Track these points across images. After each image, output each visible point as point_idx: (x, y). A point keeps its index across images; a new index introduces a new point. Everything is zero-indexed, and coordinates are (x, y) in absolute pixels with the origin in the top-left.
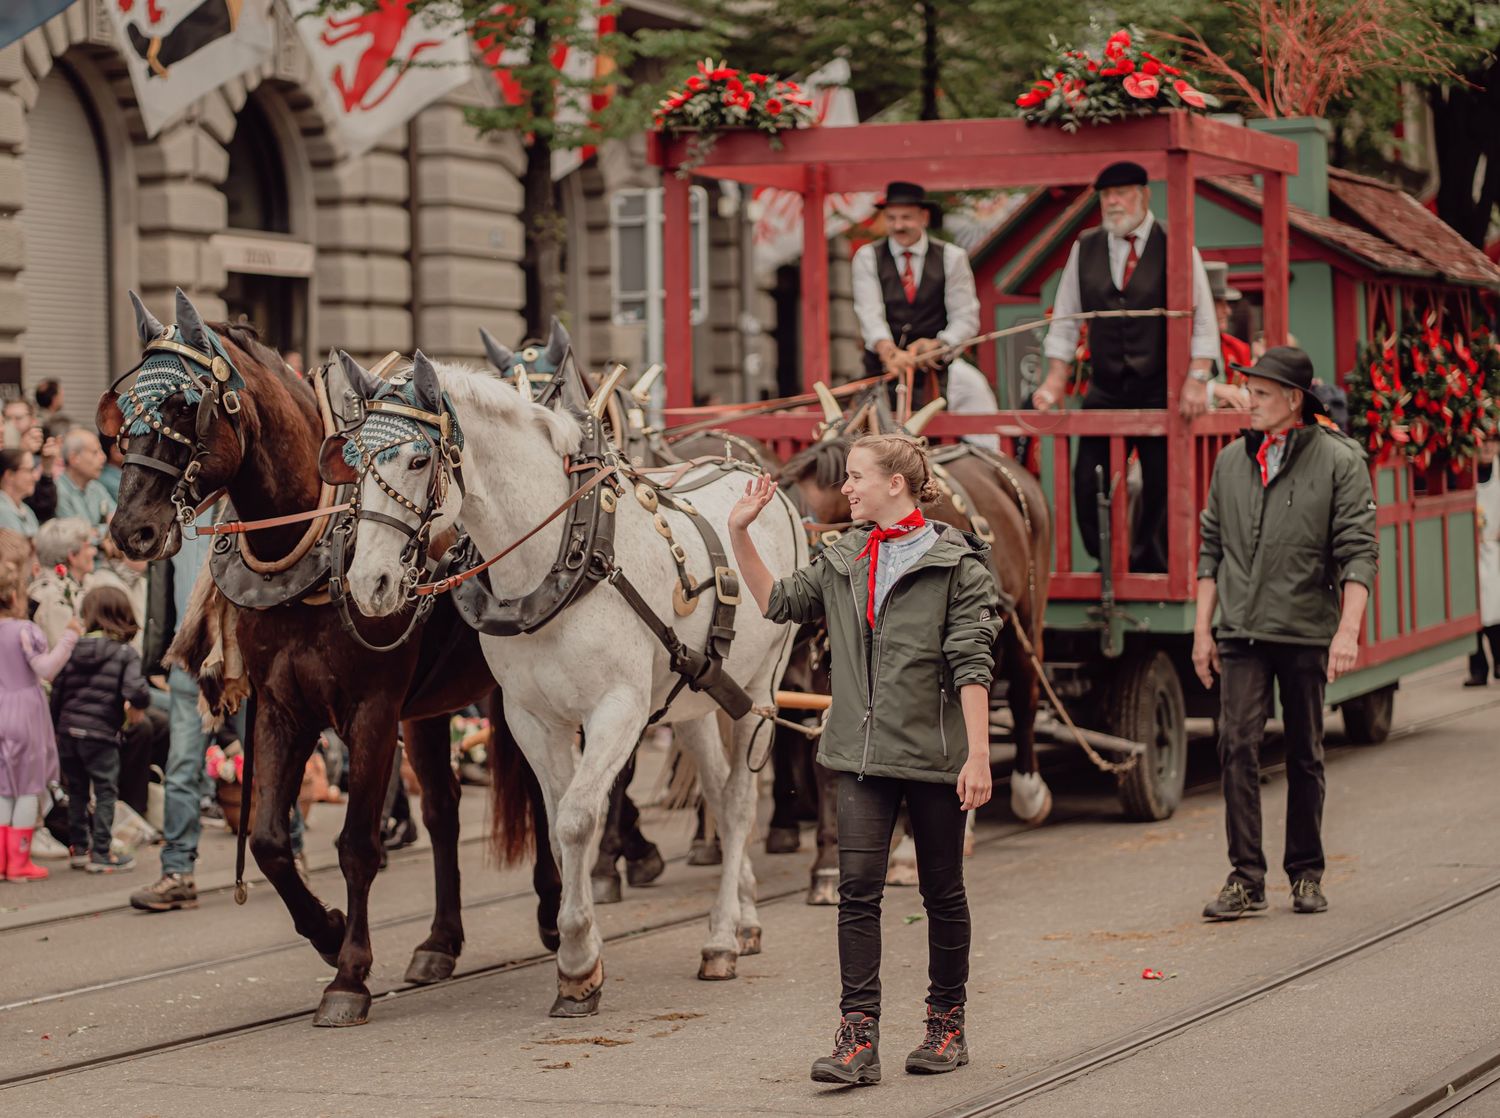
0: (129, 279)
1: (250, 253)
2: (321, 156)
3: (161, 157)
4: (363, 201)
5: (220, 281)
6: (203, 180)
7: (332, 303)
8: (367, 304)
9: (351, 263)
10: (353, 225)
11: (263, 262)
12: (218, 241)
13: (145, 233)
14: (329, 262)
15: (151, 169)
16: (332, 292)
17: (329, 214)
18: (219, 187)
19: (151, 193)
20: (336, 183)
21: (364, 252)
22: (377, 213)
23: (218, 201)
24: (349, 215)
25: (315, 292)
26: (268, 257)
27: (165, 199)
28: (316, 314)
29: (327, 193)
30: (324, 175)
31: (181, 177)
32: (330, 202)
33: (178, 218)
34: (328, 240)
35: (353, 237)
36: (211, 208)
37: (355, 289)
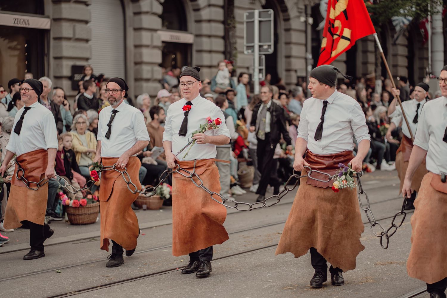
0: (130, 43)
1: (172, 36)
2: (196, 8)
3: (140, 7)
4: (209, 21)
5: (160, 44)
6: (154, 14)
7: (200, 51)
8: (210, 52)
9: (205, 40)
10: (206, 28)
11: (176, 39)
12: (159, 32)
13: (136, 29)
14: (199, 39)
15: (137, 10)
16: (200, 48)
17: (198, 25)
18: (160, 16)
19: (137, 17)
20: (200, 16)
21: (209, 36)
22: (213, 25)
23: (159, 21)
24: (205, 25)
25: (195, 48)
26: (178, 38)
27: (141, 20)
28: (194, 54)
29: (198, 19)
30: (197, 13)
31: (147, 13)
32: (199, 21)
33: (145, 25)
34: (198, 33)
35: (205, 32)
36: (157, 22)
37: (206, 47)
